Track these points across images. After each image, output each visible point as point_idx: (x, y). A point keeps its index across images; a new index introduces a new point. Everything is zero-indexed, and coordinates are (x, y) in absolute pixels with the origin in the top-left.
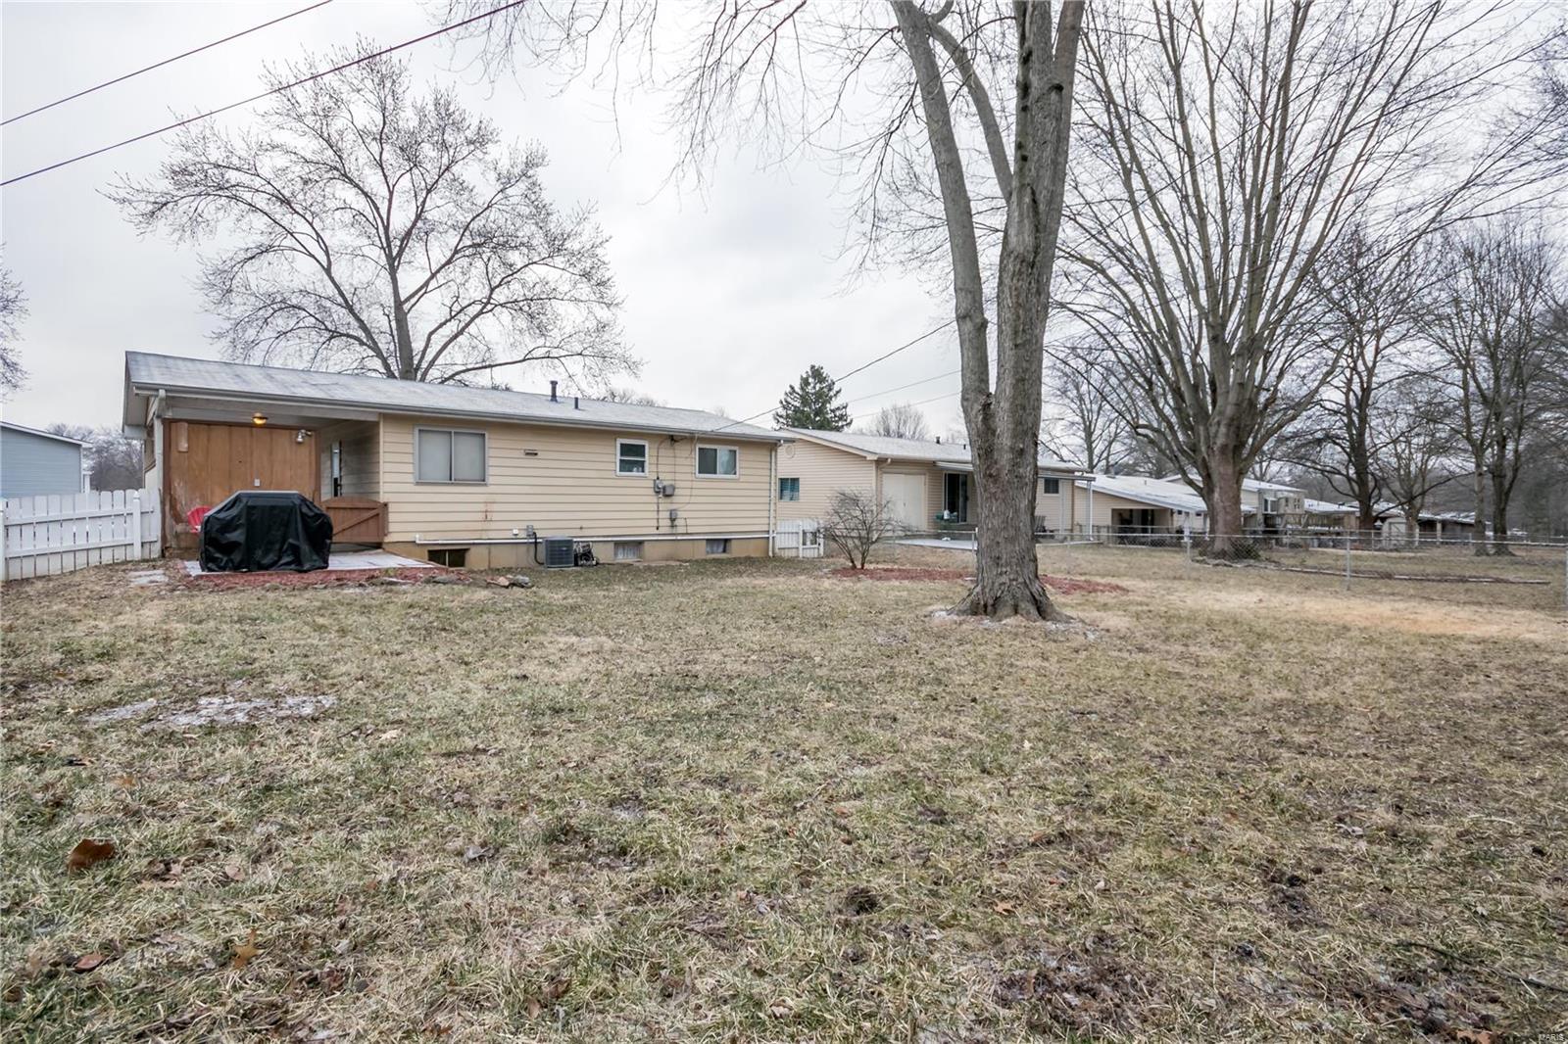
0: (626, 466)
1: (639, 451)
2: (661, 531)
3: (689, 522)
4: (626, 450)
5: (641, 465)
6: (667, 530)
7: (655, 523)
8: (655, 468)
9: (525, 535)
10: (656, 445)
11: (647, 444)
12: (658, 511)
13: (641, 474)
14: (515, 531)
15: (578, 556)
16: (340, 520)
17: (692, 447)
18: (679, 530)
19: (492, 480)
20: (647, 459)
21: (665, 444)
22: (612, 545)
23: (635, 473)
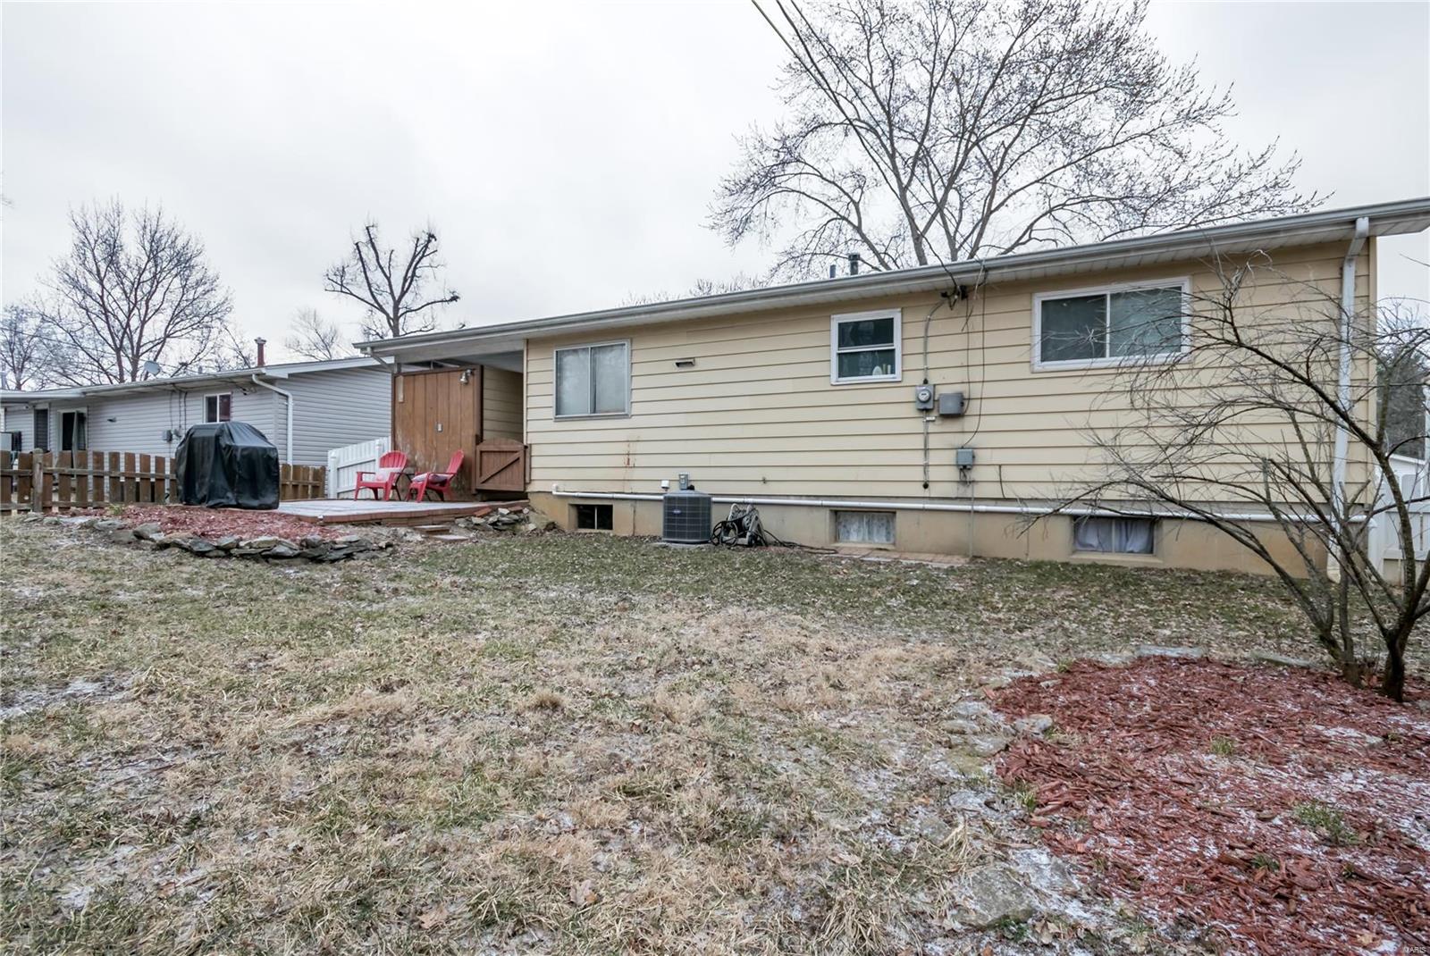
0: (849, 366)
1: (883, 331)
2: (935, 491)
3: (1008, 474)
4: (850, 334)
5: (887, 359)
6: (951, 490)
7: (918, 474)
8: (917, 362)
9: (675, 491)
10: (923, 315)
11: (896, 315)
12: (926, 450)
13: (889, 377)
14: (665, 482)
15: (726, 527)
16: (492, 464)
17: (1019, 302)
18: (981, 491)
19: (636, 409)
20: (897, 345)
21: (944, 310)
22: (826, 514)
23: (878, 376)
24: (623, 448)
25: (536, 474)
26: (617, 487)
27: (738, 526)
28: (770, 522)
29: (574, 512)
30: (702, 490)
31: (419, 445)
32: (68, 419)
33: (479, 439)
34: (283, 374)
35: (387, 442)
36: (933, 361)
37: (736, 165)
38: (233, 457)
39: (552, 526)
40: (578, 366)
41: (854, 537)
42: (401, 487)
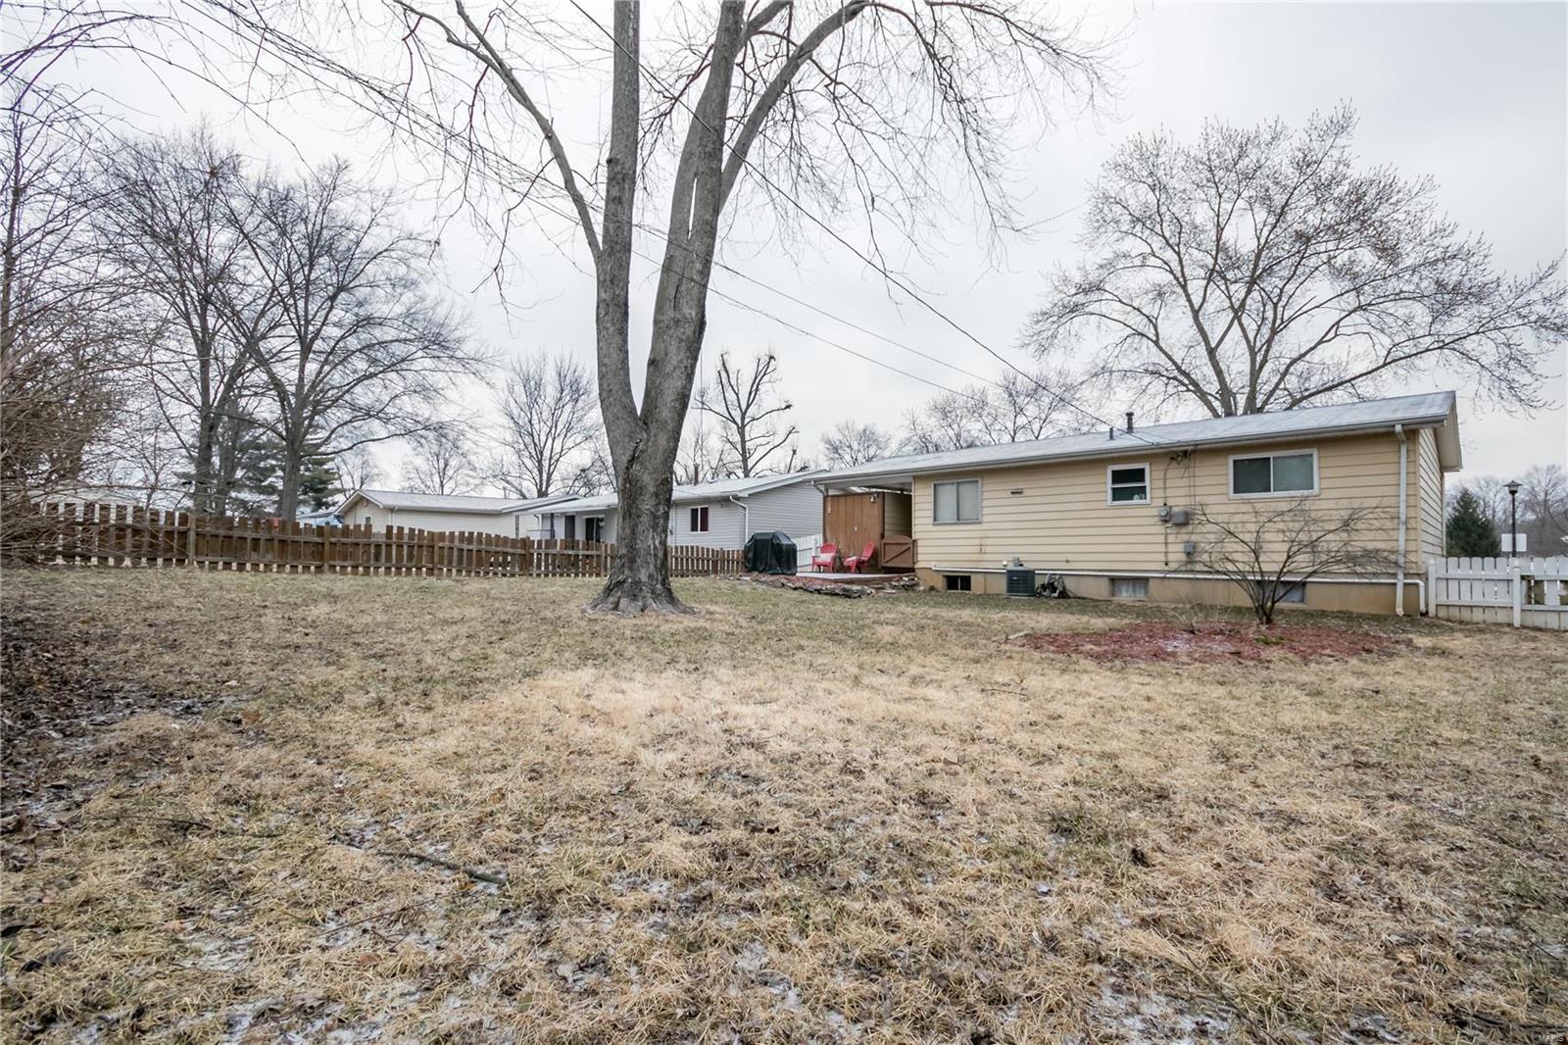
0: (1118, 495)
1: (1139, 475)
2: (1172, 566)
4: (1118, 476)
5: (1143, 490)
6: (1182, 566)
7: (1162, 557)
8: (1161, 493)
9: (1011, 567)
10: (1162, 466)
11: (1146, 466)
12: (1166, 543)
13: (1143, 501)
14: (1006, 562)
15: (1044, 587)
16: (891, 552)
17: (1220, 460)
18: (1199, 567)
19: (985, 519)
20: (1147, 483)
21: (1174, 463)
22: (1106, 580)
23: (1136, 500)
24: (977, 542)
25: (920, 557)
26: (974, 565)
27: (1052, 587)
28: (1071, 585)
29: (945, 581)
30: (1028, 566)
31: (841, 539)
32: (589, 522)
33: (882, 536)
34: (745, 494)
35: (820, 537)
36: (1169, 492)
37: (1042, 297)
38: (781, 550)
39: (932, 588)
40: (948, 493)
41: (1124, 594)
42: (839, 566)
